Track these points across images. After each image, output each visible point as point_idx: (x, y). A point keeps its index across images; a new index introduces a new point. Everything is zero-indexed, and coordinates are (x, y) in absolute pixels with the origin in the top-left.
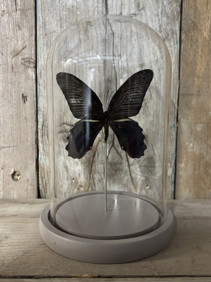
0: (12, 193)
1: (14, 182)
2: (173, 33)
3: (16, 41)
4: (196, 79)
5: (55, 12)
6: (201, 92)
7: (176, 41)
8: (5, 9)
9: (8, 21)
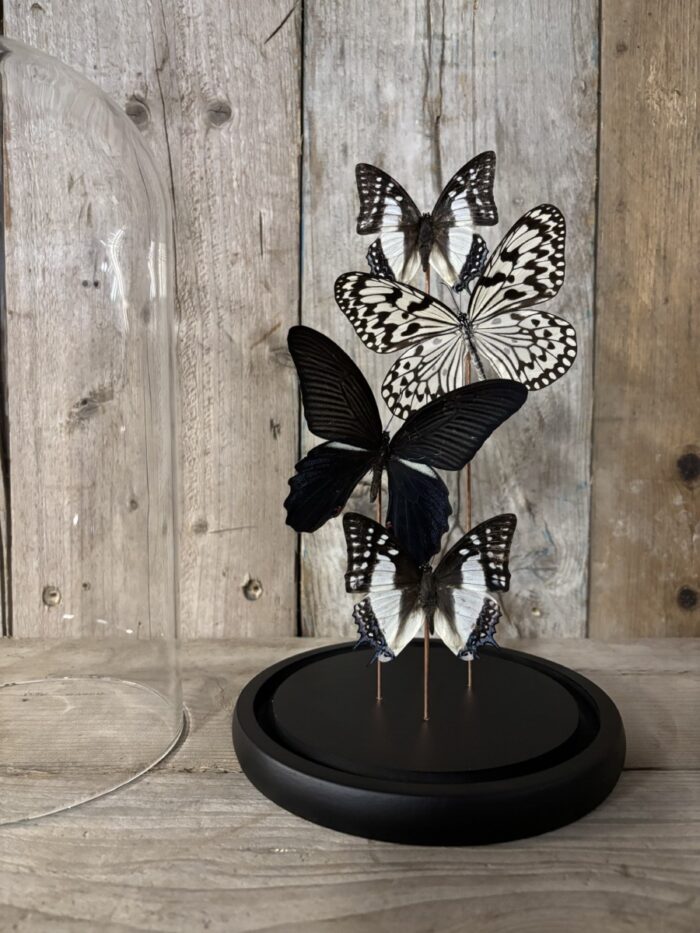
0: (243, 627)
1: (249, 602)
2: (579, 296)
3: (259, 314)
4: (628, 388)
5: (339, 254)
6: (637, 414)
7: (585, 312)
8: (239, 250)
9: (243, 274)
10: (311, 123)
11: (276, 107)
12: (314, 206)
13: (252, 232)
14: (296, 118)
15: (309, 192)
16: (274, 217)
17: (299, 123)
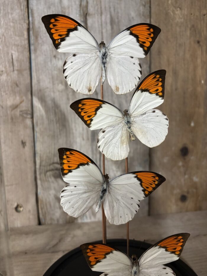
0: (16, 223)
1: (18, 213)
8: (4, 69)
9: (6, 80)
10: (32, 14)
11: (16, 7)
12: (35, 50)
13: (8, 62)
14: (26, 12)
15: (33, 44)
16: (18, 55)
17: (27, 14)
